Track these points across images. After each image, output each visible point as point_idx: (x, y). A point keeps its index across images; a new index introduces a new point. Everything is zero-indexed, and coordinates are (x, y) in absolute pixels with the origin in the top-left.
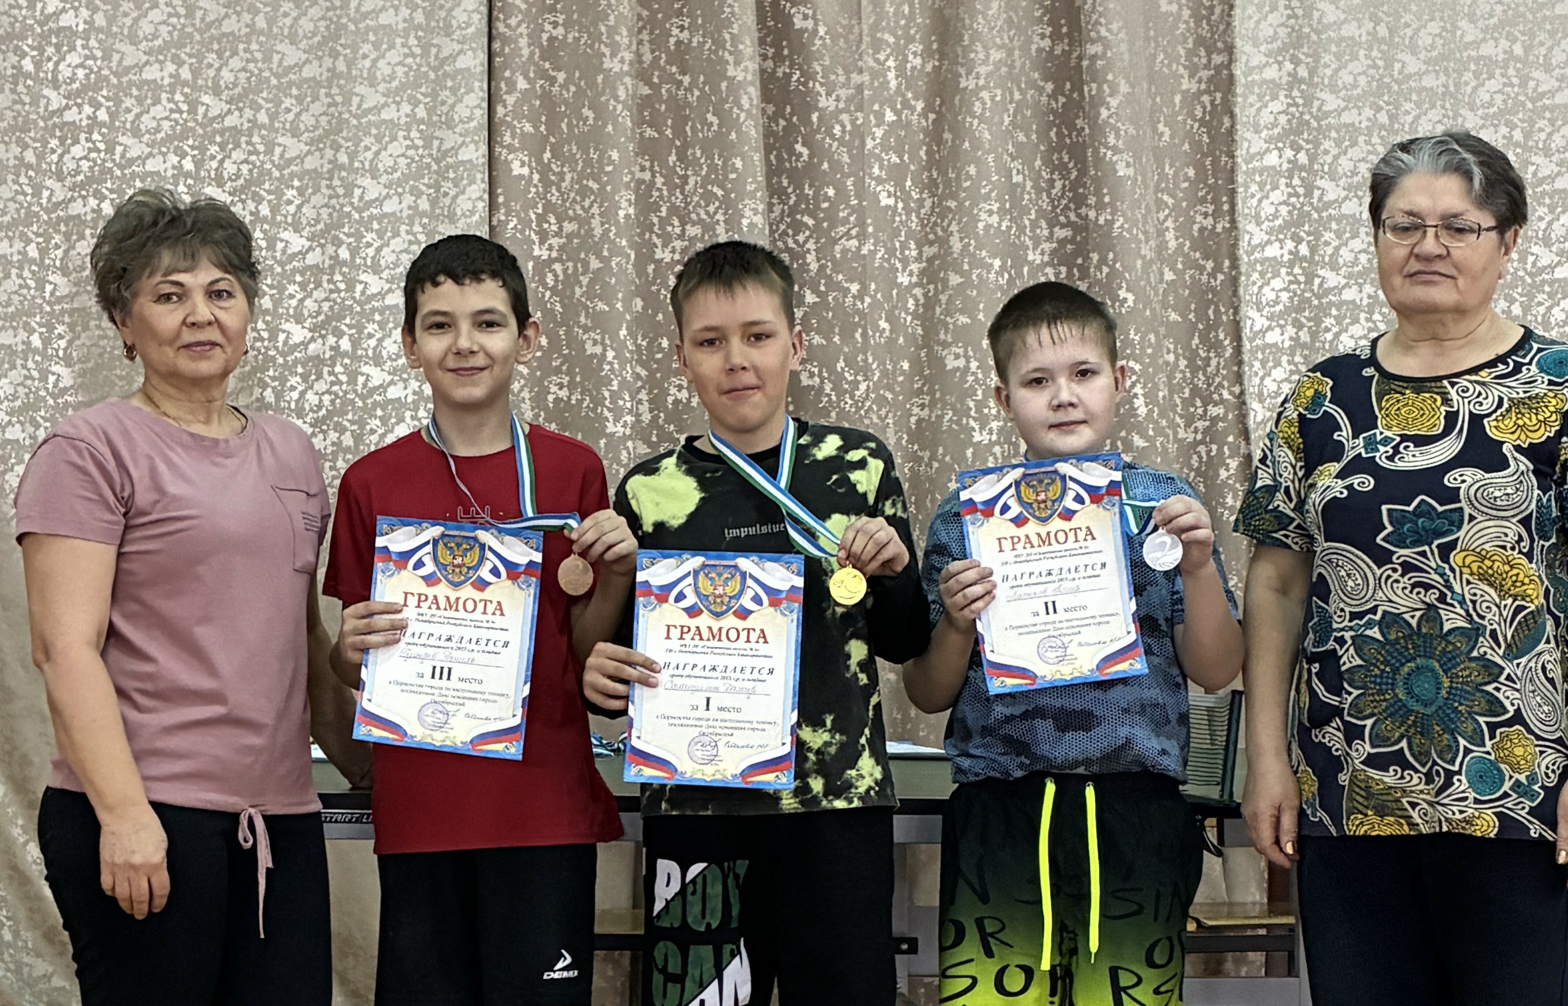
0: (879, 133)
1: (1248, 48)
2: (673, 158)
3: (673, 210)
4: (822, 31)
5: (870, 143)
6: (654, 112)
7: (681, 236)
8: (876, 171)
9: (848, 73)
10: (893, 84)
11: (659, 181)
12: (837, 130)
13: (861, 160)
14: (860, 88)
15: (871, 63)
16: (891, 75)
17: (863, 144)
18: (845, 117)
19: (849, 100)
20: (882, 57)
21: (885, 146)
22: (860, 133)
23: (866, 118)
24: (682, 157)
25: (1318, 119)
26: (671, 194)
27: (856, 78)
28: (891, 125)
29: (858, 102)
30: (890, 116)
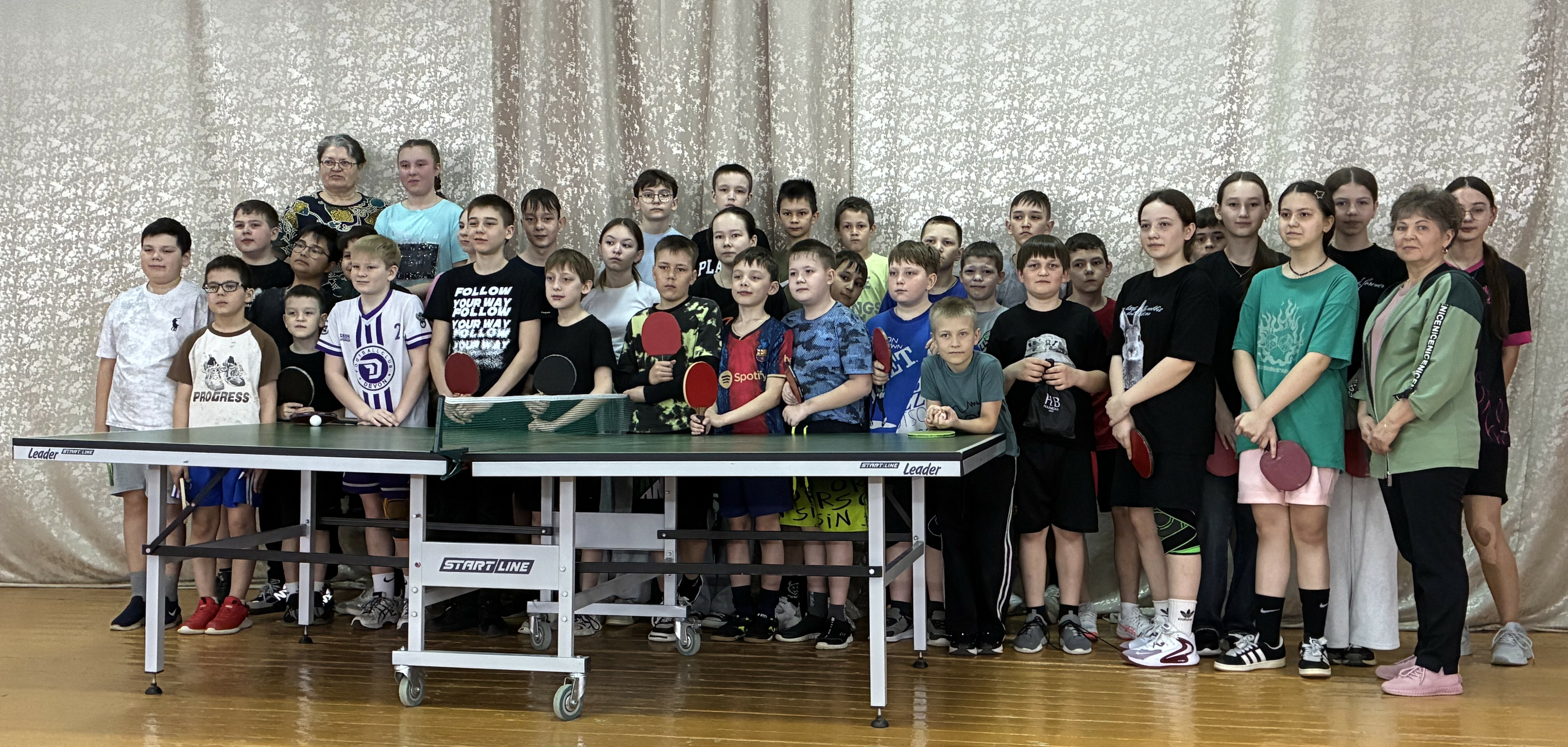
0: (671, 116)
1: (862, 65)
2: (567, 133)
3: (566, 159)
4: (642, 64)
5: (666, 122)
6: (558, 109)
7: (570, 173)
8: (670, 136)
9: (655, 86)
10: (679, 91)
11: (560, 144)
12: (650, 116)
13: (662, 132)
14: (660, 94)
15: (666, 80)
16: (678, 87)
17: (663, 123)
18: (654, 109)
19: (656, 100)
20: (672, 77)
21: (676, 125)
22: (661, 117)
23: (664, 109)
24: (571, 133)
25: (900, 102)
26: (566, 151)
27: (659, 89)
28: (678, 112)
29: (660, 101)
30: (678, 108)
